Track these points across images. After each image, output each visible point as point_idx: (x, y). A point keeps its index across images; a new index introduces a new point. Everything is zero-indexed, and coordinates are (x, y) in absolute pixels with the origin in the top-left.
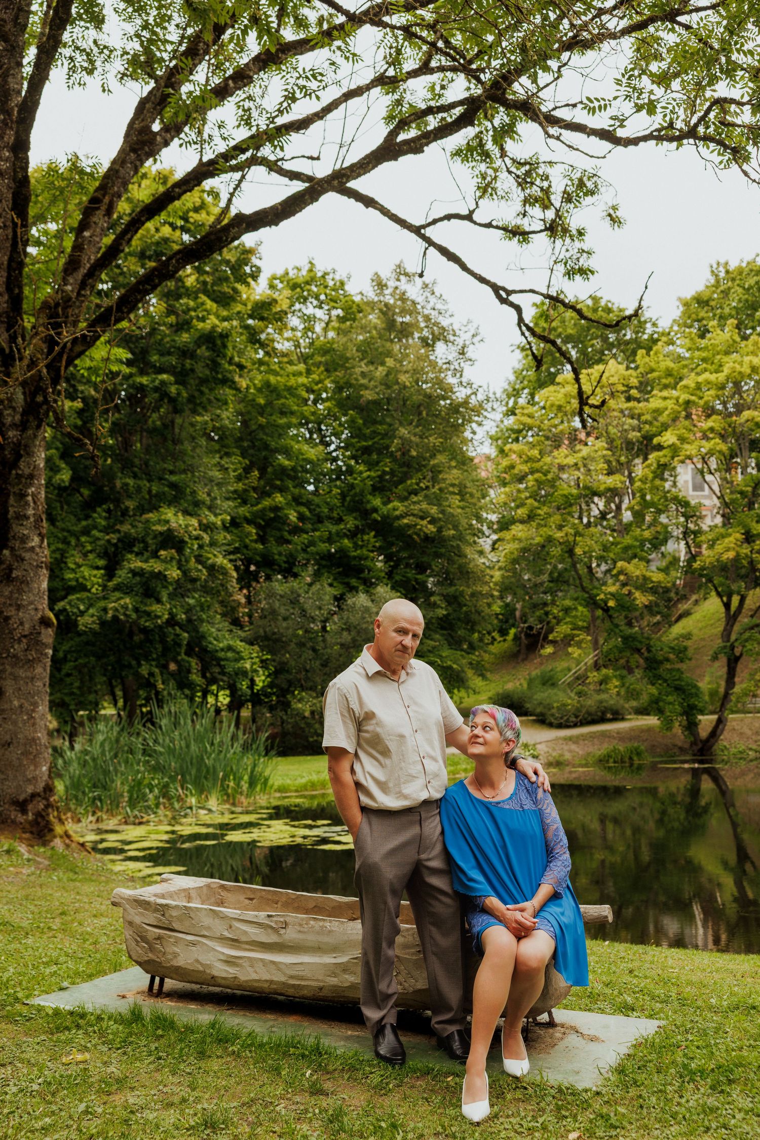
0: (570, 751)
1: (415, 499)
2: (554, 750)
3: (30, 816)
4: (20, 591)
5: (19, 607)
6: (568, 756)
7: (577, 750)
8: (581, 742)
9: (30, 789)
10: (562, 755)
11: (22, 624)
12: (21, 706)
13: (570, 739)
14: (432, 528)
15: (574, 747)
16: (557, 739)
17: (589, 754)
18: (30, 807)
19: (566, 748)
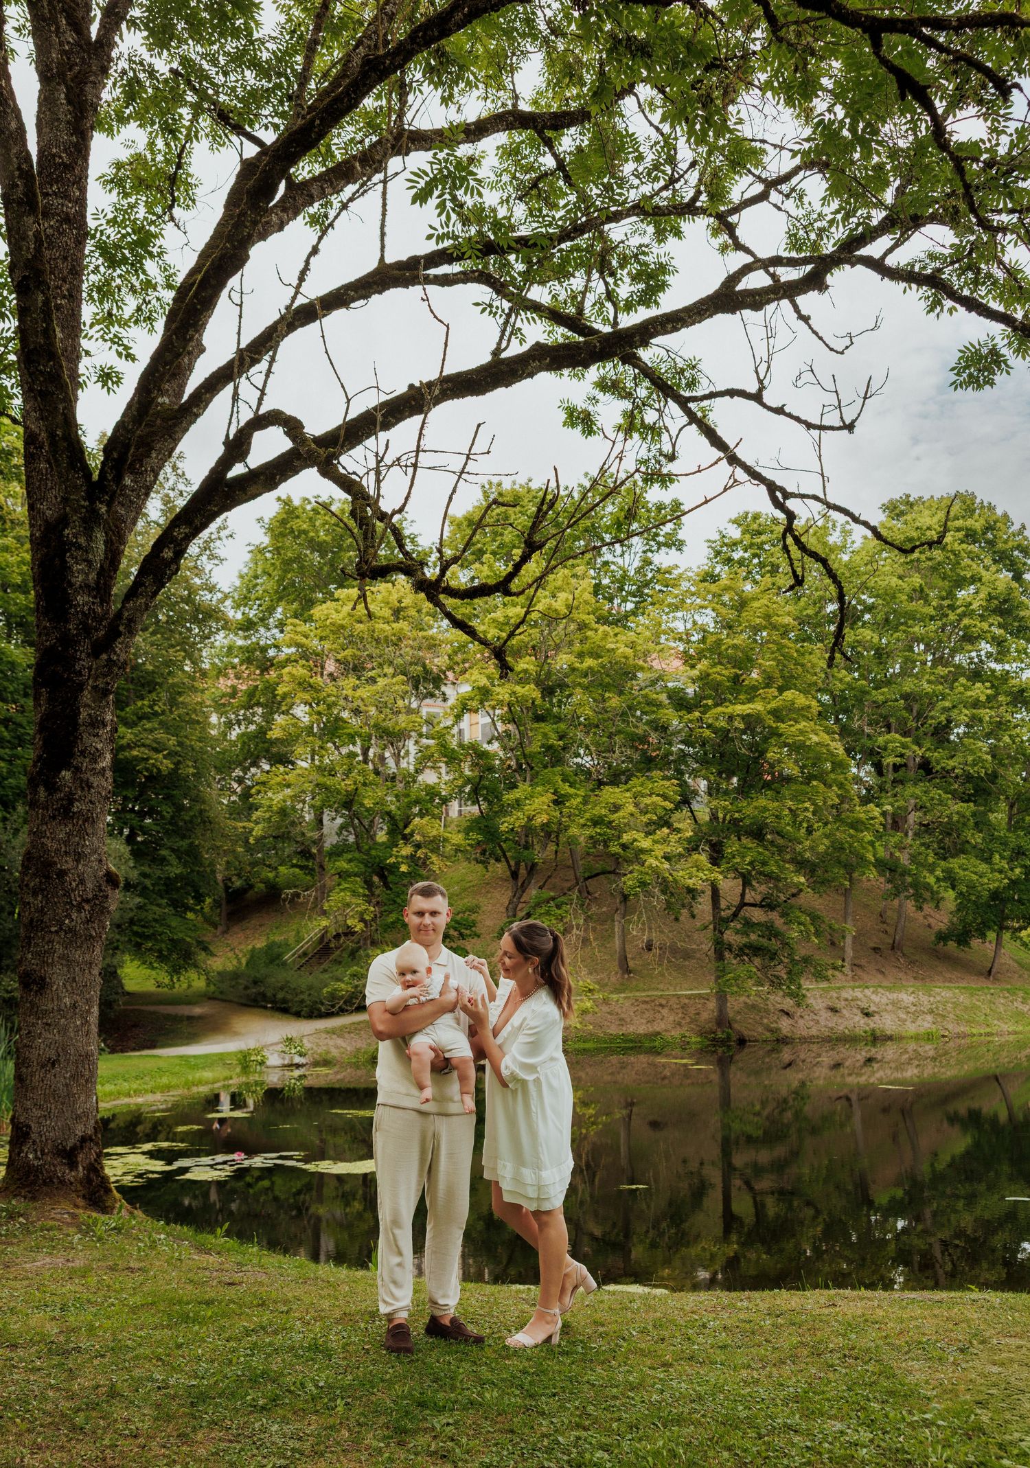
0: (337, 1047)
1: (148, 726)
2: (318, 1045)
3: (81, 1171)
4: (82, 833)
5: (79, 857)
6: (335, 1053)
7: (344, 1045)
8: (347, 1035)
9: (80, 1130)
10: (328, 1052)
11: (82, 882)
12: (74, 1006)
13: (332, 1032)
14: (166, 765)
15: (340, 1042)
16: (318, 1032)
17: (358, 1050)
18: (81, 1157)
19: (331, 1043)
